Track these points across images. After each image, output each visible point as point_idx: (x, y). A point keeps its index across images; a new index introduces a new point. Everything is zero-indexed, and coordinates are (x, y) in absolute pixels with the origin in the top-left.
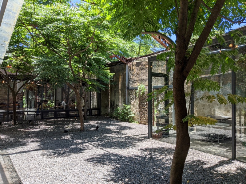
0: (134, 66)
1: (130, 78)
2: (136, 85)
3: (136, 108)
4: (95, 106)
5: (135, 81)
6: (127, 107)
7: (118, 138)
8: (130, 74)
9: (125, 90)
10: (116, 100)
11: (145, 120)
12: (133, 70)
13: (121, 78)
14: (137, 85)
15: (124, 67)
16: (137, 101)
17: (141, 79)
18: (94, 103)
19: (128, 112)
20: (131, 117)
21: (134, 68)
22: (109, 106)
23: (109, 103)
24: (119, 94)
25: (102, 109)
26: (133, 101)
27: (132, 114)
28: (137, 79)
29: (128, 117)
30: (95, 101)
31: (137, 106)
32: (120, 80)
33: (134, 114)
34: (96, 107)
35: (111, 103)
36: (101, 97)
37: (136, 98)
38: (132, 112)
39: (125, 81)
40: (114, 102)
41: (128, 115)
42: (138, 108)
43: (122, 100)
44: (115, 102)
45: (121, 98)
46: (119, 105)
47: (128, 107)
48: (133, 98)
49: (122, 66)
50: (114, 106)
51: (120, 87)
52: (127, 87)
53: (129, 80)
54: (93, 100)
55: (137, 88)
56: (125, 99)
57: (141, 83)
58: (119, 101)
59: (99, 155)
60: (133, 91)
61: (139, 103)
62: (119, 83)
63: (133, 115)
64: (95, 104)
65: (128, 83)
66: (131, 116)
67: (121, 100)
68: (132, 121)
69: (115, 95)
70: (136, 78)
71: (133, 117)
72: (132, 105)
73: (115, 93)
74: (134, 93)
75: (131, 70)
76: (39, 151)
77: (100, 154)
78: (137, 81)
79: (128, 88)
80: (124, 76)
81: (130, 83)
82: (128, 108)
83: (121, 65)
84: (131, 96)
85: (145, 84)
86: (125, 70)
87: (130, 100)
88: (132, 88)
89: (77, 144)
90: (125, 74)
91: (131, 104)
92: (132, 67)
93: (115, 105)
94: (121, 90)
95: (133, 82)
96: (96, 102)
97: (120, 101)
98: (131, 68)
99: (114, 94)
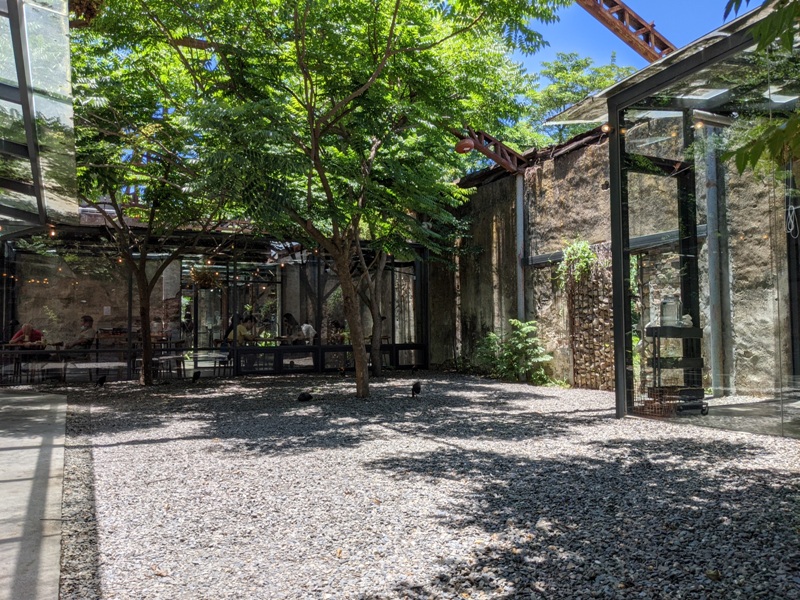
0: (546, 177)
1: (533, 225)
2: (554, 246)
3: (558, 332)
4: (410, 339)
5: (550, 231)
6: (524, 329)
7: (496, 416)
8: (532, 210)
9: (516, 270)
10: (480, 310)
11: (596, 372)
12: (543, 193)
13: (498, 229)
14: (558, 246)
15: (509, 189)
16: (563, 307)
17: (575, 221)
18: (405, 329)
19: (527, 348)
20: (538, 365)
21: (546, 183)
22: (459, 335)
23: (458, 324)
24: (492, 288)
25: (434, 346)
26: (546, 308)
27: (542, 355)
28: (560, 224)
29: (530, 364)
30: (409, 320)
31: (563, 324)
32: (495, 235)
33: (551, 354)
34: (413, 341)
35: (464, 323)
36: (430, 305)
37: (558, 293)
38: (542, 346)
39: (514, 237)
40: (474, 318)
41: (528, 358)
42: (564, 332)
43: (503, 309)
44: (479, 316)
45: (500, 299)
46: (493, 326)
47: (527, 328)
48: (545, 295)
49: (501, 184)
50: (475, 332)
51: (495, 260)
52: (522, 256)
53: (527, 233)
54: (402, 320)
55: (560, 255)
56: (515, 304)
57: (575, 237)
58: (492, 311)
59: (421, 454)
60: (547, 269)
61: (570, 312)
62: (490, 247)
63: (547, 358)
64: (409, 331)
65: (525, 241)
66: (540, 359)
67: (500, 310)
68: (543, 382)
69: (478, 292)
70: (555, 222)
71: (547, 366)
72: (542, 321)
73: (478, 284)
74: (549, 276)
75: (535, 193)
76: (201, 441)
77: (422, 450)
78: (558, 229)
79: (525, 261)
80: (507, 219)
81: (533, 241)
82: (527, 334)
83: (499, 181)
84: (536, 289)
85: (592, 238)
86: (514, 198)
87: (535, 304)
88: (541, 258)
89: (340, 427)
90: (514, 210)
91: (537, 318)
92: (540, 183)
93: (479, 327)
94: (499, 272)
95: (545, 238)
96: (412, 323)
97: (496, 312)
98: (534, 187)
99: (473, 291)
